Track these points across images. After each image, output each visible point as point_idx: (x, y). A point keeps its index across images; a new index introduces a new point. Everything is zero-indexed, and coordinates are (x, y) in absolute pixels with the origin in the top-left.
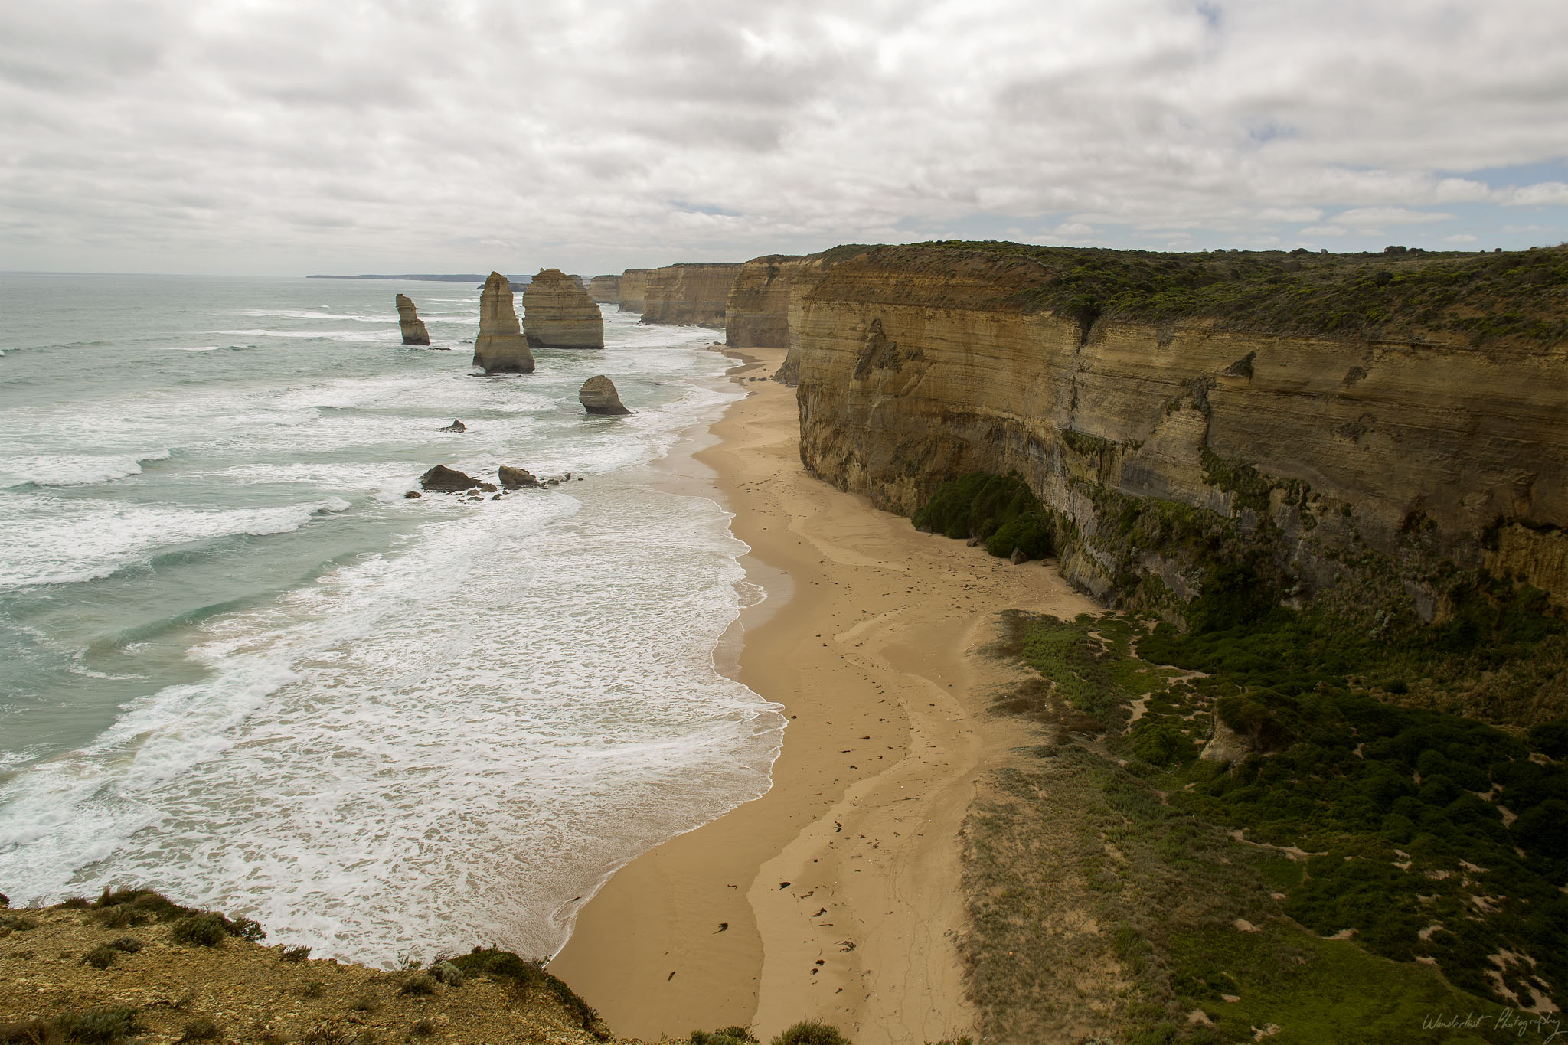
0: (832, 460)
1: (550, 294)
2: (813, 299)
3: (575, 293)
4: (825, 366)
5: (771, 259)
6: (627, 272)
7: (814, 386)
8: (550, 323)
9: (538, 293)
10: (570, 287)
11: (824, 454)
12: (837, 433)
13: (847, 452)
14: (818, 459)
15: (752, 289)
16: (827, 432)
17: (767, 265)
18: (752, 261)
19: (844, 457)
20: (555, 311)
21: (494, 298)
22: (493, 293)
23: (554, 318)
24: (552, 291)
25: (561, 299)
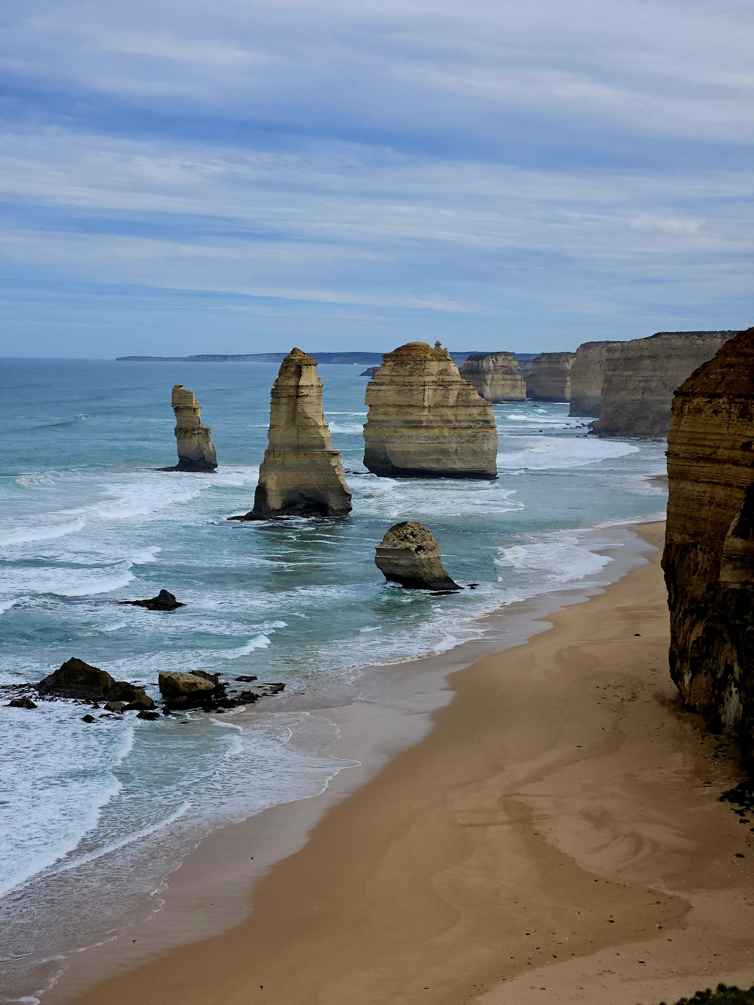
0: (703, 679)
1: (409, 384)
2: (686, 394)
3: (450, 383)
4: (704, 513)
7: (684, 549)
8: (406, 432)
9: (392, 382)
10: (443, 372)
11: (695, 671)
12: (710, 635)
13: (722, 667)
14: (687, 678)
16: (698, 631)
19: (719, 676)
20: (416, 415)
21: (292, 392)
22: (292, 382)
23: (415, 425)
24: (412, 379)
25: (429, 393)
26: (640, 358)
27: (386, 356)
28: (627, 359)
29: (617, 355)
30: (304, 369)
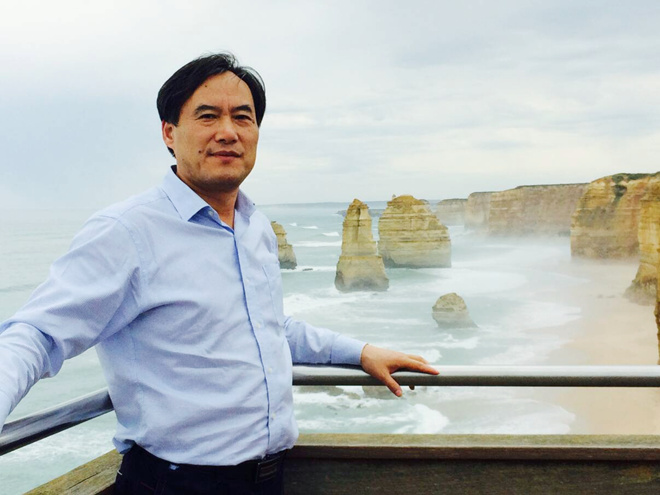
1: (403, 218)
3: (425, 217)
5: (619, 178)
6: (473, 195)
8: (402, 244)
9: (393, 218)
10: (421, 211)
15: (598, 208)
17: (613, 184)
18: (598, 181)
20: (407, 234)
21: (356, 223)
22: (355, 218)
23: (406, 240)
24: (405, 215)
25: (413, 222)
26: (511, 200)
27: (390, 203)
28: (504, 201)
29: (497, 199)
30: (361, 211)
